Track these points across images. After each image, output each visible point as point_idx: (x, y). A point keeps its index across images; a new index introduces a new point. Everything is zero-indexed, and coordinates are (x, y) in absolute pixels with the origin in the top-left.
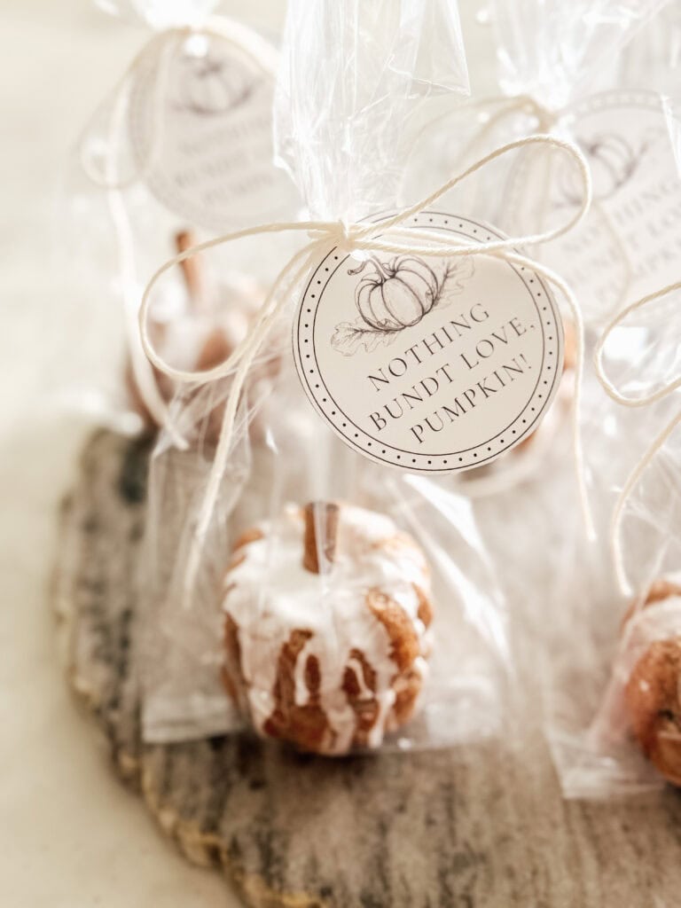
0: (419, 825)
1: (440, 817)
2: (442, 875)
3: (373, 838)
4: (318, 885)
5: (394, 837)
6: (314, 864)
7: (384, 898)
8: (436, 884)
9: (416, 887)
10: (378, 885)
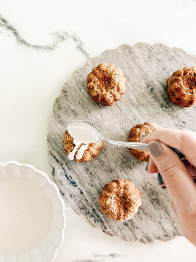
0: (165, 219)
1: (167, 216)
2: (173, 225)
3: (160, 226)
4: (157, 238)
5: (162, 223)
6: (154, 235)
7: (167, 234)
8: (173, 227)
9: (170, 229)
10: (165, 232)
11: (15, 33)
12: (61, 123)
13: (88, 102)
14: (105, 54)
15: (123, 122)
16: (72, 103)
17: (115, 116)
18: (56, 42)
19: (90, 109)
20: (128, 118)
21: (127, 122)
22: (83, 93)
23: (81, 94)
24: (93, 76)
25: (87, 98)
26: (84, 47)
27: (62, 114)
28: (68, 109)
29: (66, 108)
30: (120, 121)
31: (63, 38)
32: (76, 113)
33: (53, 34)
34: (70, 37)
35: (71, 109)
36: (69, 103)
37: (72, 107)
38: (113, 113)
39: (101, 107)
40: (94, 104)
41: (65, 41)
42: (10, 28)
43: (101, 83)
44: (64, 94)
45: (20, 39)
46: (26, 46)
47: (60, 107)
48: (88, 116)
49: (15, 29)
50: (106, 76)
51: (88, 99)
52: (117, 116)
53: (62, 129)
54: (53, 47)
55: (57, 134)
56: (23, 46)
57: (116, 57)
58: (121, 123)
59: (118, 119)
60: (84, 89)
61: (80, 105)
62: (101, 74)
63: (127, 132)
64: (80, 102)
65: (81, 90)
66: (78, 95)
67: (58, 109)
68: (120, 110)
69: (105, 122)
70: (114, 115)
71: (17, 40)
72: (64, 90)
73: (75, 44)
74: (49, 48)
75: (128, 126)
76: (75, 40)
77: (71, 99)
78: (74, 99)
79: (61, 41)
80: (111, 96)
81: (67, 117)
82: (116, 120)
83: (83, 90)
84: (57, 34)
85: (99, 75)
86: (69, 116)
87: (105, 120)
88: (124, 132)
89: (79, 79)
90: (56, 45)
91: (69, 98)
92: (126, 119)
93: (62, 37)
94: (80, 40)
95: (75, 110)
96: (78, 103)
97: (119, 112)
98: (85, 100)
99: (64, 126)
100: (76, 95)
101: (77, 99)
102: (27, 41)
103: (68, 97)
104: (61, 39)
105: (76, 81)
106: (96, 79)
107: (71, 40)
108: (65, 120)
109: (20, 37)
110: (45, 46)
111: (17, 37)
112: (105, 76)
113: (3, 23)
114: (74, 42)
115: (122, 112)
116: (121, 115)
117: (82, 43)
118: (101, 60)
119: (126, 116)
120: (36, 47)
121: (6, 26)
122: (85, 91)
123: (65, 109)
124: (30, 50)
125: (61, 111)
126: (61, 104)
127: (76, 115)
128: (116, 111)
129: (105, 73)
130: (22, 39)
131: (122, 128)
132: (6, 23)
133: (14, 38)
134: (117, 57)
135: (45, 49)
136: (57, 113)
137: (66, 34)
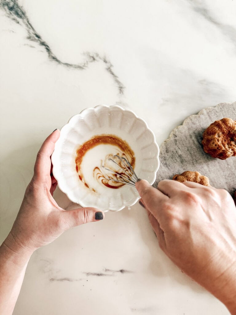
11: (48, 50)
12: (166, 165)
13: (197, 151)
14: (221, 107)
15: (228, 176)
16: (180, 148)
17: (222, 170)
18: (87, 62)
19: (198, 158)
20: (234, 174)
21: (232, 177)
22: (193, 141)
23: (191, 141)
24: (217, 129)
25: (197, 145)
26: (113, 69)
27: (168, 157)
28: (175, 154)
29: (174, 152)
30: (226, 175)
31: (94, 59)
32: (183, 158)
33: (84, 54)
34: (100, 58)
35: (178, 154)
36: (177, 148)
37: (180, 152)
38: (220, 166)
39: (209, 158)
40: (202, 154)
41: (96, 61)
42: (43, 44)
43: (224, 138)
44: (174, 138)
45: (52, 56)
46: (57, 63)
47: (167, 150)
48: (195, 164)
49: (49, 45)
50: (231, 132)
51: (197, 147)
52: (224, 169)
53: (166, 171)
54: (84, 66)
55: (160, 175)
56: (54, 62)
57: (231, 111)
58: (226, 177)
59: (224, 173)
60: (195, 137)
61: (188, 152)
62: (227, 129)
63: (231, 187)
64: (188, 149)
65: (192, 137)
66: (187, 142)
67: (165, 152)
68: (228, 165)
69: (211, 174)
70: (221, 168)
71: (49, 56)
72: (174, 134)
73: (105, 66)
74: (80, 67)
75: (233, 182)
76: (105, 61)
77: (180, 144)
78: (183, 144)
79: (91, 62)
80: (231, 153)
81: (173, 161)
82: (222, 174)
83: (193, 138)
84: (88, 54)
85: (225, 129)
86: (175, 161)
87: (211, 171)
88: (228, 187)
89: (191, 126)
90: (86, 65)
91: (178, 143)
92: (232, 175)
93: (93, 57)
94: (110, 62)
95: (182, 156)
96: (186, 149)
97: (227, 166)
98: (194, 147)
99: (169, 169)
100: (185, 141)
101: (186, 145)
102: (58, 58)
103: (177, 141)
104: (92, 59)
105: (188, 127)
106: (221, 133)
107: (102, 62)
108: (170, 163)
109: (52, 53)
110: (75, 65)
111: (49, 53)
112: (229, 132)
113: (37, 38)
114: (104, 64)
115: (230, 167)
116: (228, 170)
117: (111, 65)
118: (217, 112)
119: (232, 172)
120: (67, 65)
121: (39, 42)
122: (196, 139)
123: (172, 153)
124: (61, 67)
125: (168, 154)
126: (169, 148)
127: (183, 161)
128: (223, 164)
129: (231, 129)
130: (53, 55)
131: (226, 183)
132: (40, 39)
133: (46, 53)
134: (233, 112)
135: (75, 67)
136: (163, 155)
137: (97, 55)
